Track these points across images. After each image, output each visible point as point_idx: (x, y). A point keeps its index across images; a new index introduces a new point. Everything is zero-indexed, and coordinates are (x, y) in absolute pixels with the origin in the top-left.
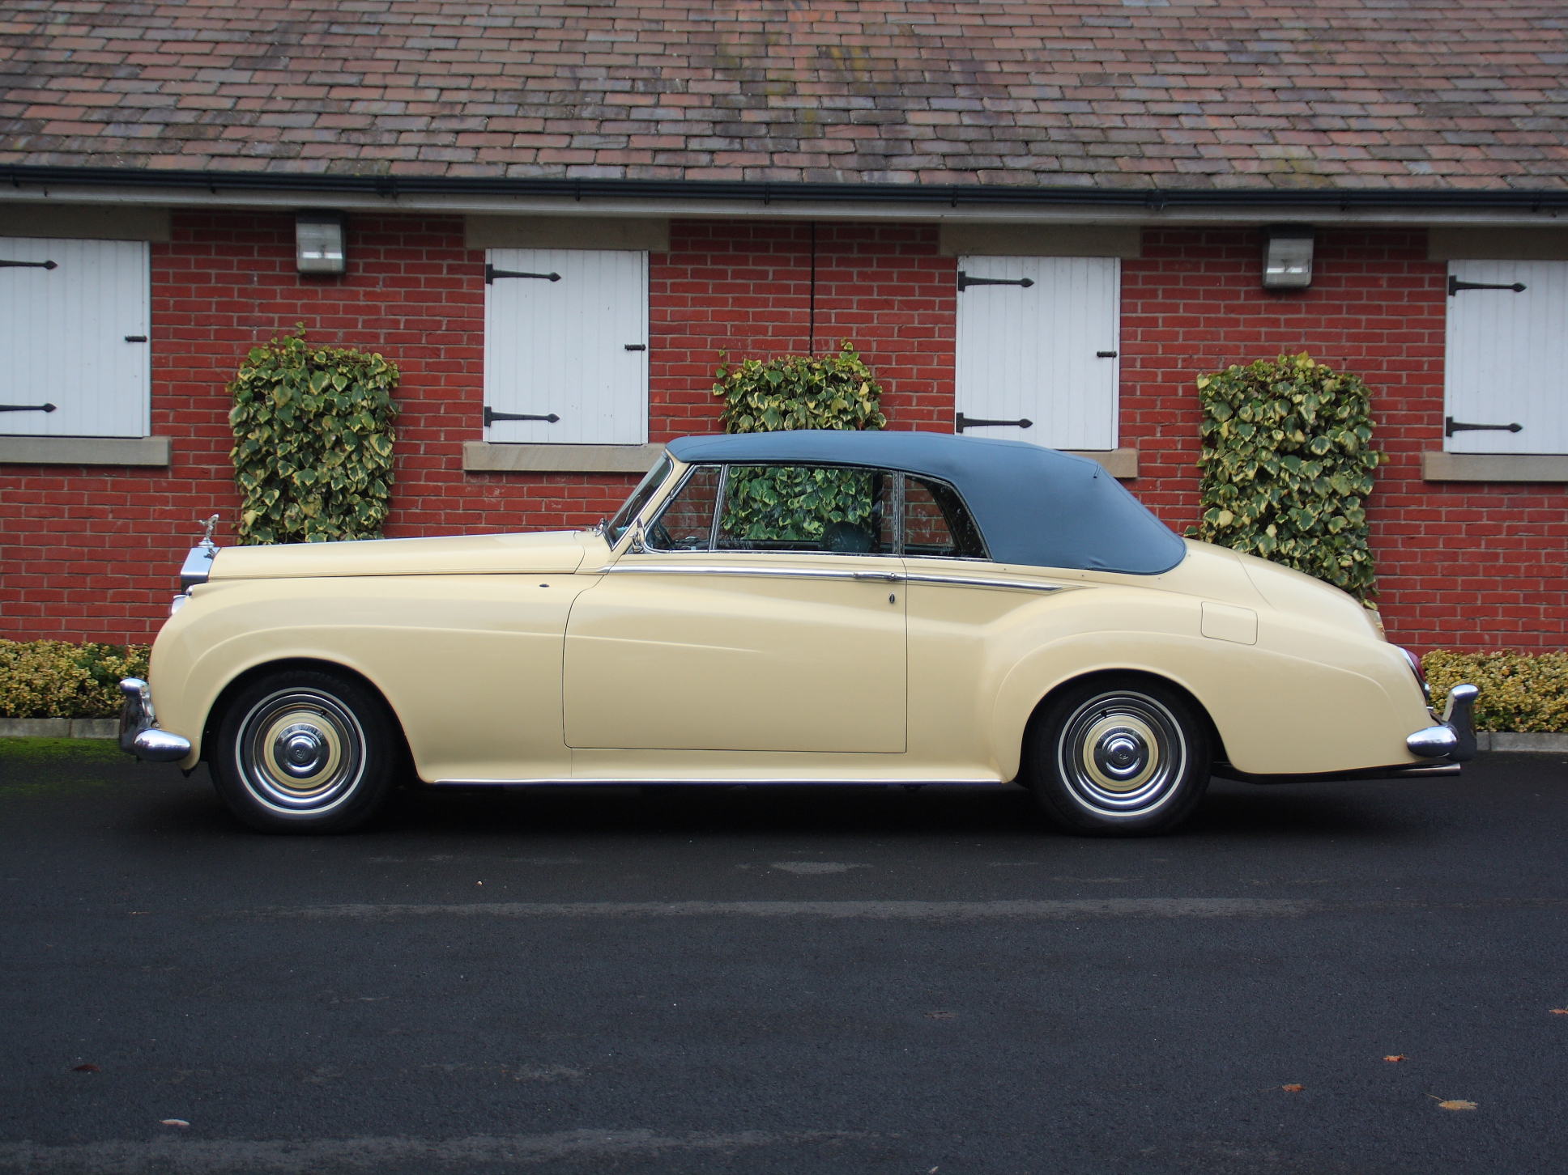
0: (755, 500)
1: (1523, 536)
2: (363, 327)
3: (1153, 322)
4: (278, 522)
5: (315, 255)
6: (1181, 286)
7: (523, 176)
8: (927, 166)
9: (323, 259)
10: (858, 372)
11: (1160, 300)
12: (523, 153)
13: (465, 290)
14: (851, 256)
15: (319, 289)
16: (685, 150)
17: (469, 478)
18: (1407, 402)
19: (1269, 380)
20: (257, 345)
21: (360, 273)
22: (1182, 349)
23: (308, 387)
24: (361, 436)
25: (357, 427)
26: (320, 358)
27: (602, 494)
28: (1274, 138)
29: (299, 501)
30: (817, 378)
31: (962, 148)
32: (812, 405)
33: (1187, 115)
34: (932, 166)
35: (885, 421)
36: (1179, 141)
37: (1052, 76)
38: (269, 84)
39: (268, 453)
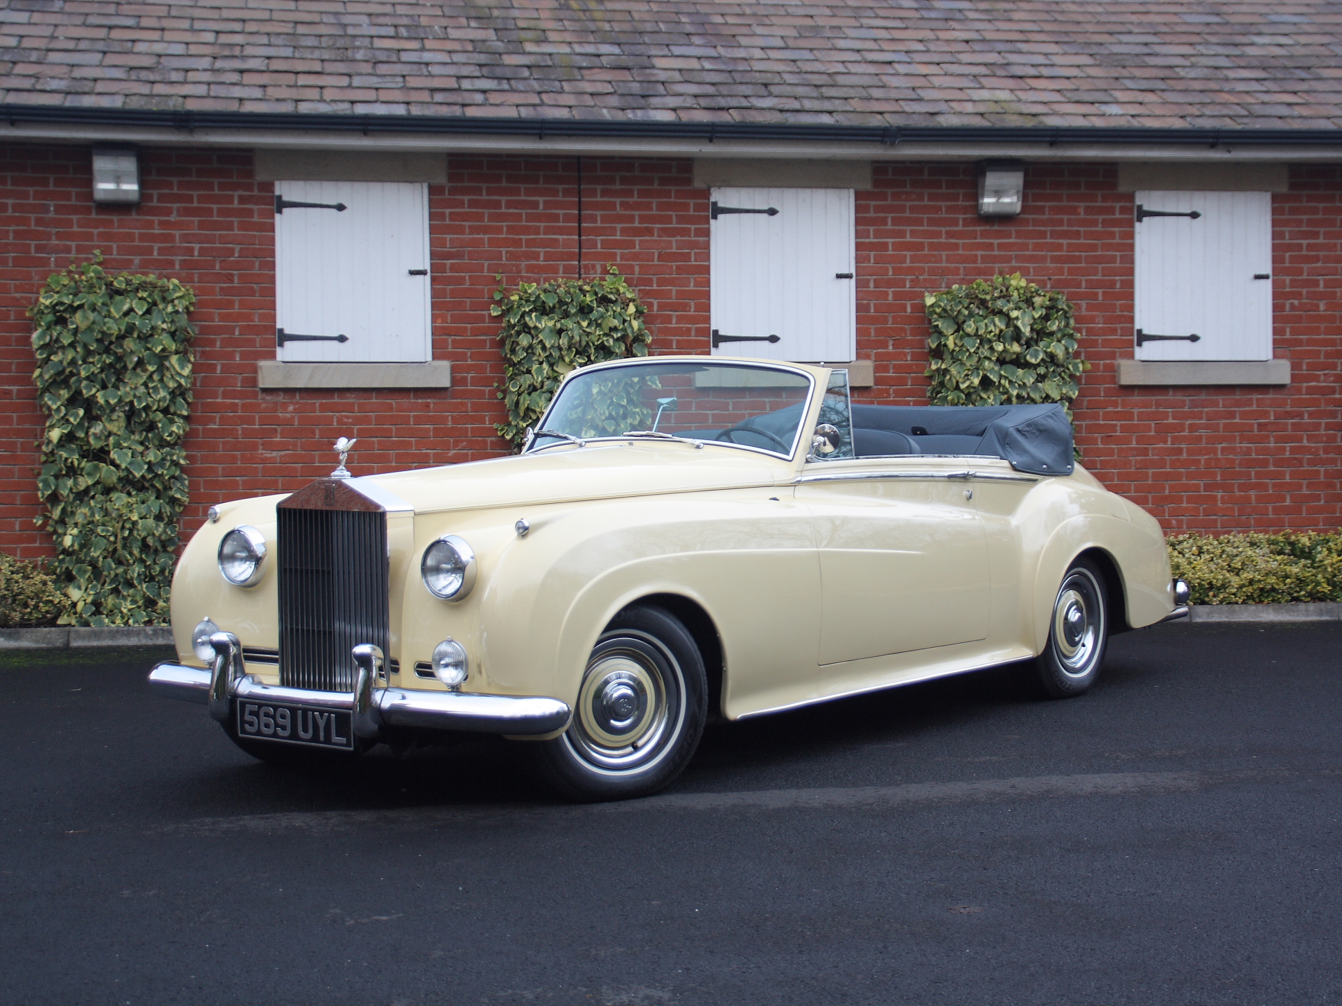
0: (534, 411)
1: (1203, 432)
2: (159, 254)
3: (884, 246)
4: (82, 439)
5: (111, 186)
6: (907, 214)
7: (313, 112)
8: (683, 105)
9: (118, 190)
10: (624, 293)
11: (889, 227)
12: (308, 91)
13: (256, 219)
14: (614, 187)
15: (115, 218)
16: (459, 89)
17: (264, 395)
18: (1103, 316)
19: (988, 297)
20: (54, 271)
21: (155, 203)
22: (910, 271)
23: (109, 311)
24: (162, 358)
25: (160, 348)
26: (119, 284)
27: (390, 408)
28: (979, 83)
29: (103, 419)
30: (588, 299)
31: (710, 90)
32: (585, 324)
33: (899, 62)
34: (688, 105)
35: (651, 338)
36: (898, 85)
37: (772, 28)
38: (48, 25)
39: (72, 374)
